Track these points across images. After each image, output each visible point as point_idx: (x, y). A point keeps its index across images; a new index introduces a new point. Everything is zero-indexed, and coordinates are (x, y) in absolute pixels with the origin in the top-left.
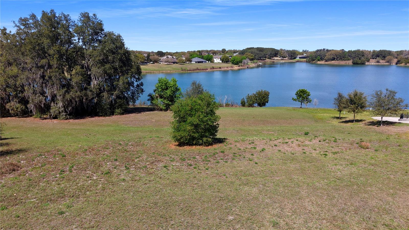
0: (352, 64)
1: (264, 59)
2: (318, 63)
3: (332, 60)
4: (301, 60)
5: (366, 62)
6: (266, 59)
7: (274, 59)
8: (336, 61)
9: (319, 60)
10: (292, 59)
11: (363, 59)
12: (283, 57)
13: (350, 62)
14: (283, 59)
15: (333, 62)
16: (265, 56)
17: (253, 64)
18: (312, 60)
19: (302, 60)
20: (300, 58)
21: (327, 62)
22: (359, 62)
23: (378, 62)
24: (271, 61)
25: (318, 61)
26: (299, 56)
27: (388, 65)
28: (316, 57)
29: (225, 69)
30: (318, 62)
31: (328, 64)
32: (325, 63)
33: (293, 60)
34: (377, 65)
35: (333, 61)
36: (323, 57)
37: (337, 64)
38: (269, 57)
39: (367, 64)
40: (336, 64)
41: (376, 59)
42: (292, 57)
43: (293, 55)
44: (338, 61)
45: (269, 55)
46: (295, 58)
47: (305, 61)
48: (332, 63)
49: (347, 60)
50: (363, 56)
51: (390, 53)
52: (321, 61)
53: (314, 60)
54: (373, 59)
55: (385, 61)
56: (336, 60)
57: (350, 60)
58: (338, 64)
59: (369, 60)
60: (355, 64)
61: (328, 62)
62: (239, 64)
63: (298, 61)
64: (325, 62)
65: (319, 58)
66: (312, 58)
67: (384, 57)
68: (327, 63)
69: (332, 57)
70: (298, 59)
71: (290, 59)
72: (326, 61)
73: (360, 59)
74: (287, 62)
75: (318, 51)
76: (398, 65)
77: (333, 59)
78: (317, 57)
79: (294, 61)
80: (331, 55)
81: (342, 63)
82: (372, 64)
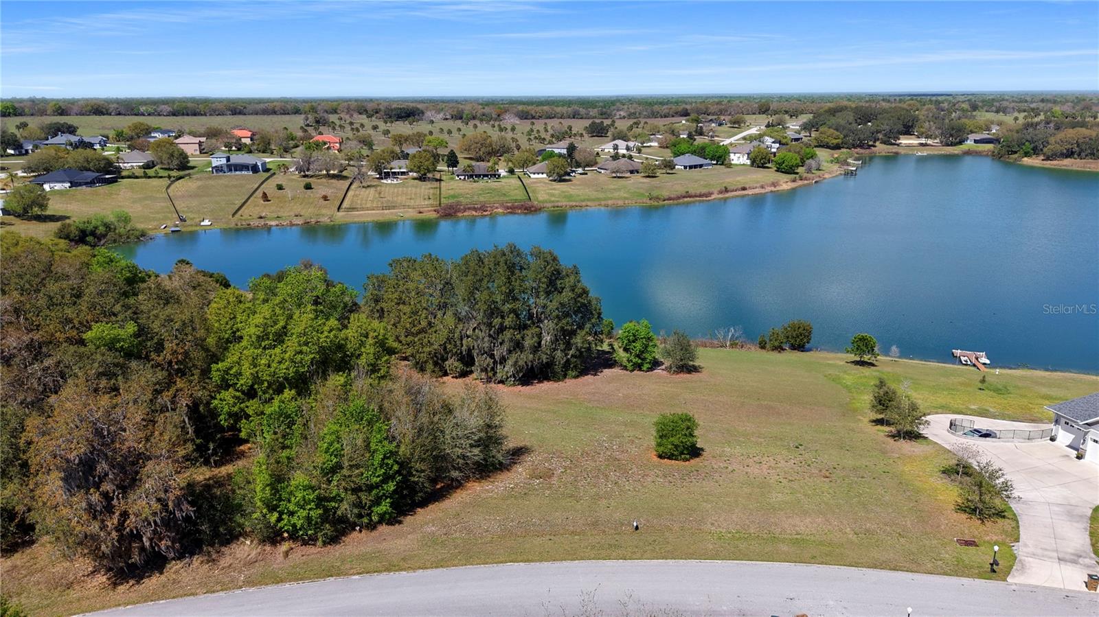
1: (871, 143)
2: (1025, 163)
3: (1066, 157)
4: (977, 149)
6: (877, 144)
7: (898, 144)
8: (1076, 159)
9: (1027, 154)
10: (951, 145)
12: (926, 137)
14: (926, 144)
15: (1067, 163)
17: (835, 168)
18: (1008, 151)
19: (980, 149)
20: (976, 141)
21: (1049, 162)
24: (890, 150)
25: (1026, 156)
26: (973, 137)
30: (1025, 159)
31: (1053, 167)
32: (1043, 164)
33: (955, 148)
35: (1069, 159)
36: (1041, 147)
37: (1079, 169)
38: (885, 139)
40: (1075, 168)
42: (951, 140)
43: (953, 132)
44: (1081, 159)
46: (961, 143)
47: (989, 151)
48: (1064, 165)
52: (1034, 156)
53: (1016, 152)
56: (1076, 156)
58: (1083, 169)
61: (1052, 162)
62: (796, 170)
63: (968, 153)
64: (1045, 162)
65: (1028, 147)
66: (1009, 147)
68: (1048, 164)
69: (1064, 148)
70: (969, 144)
71: (948, 144)
72: (1048, 159)
74: (936, 153)
75: (1028, 127)
77: (1070, 154)
78: (1024, 144)
79: (956, 152)
80: (1062, 142)
81: (1093, 166)
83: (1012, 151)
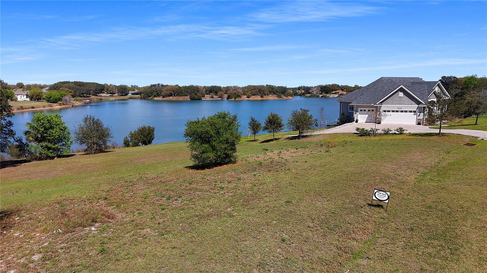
0: (190, 100)
1: (88, 95)
4: (133, 97)
5: (202, 98)
6: (91, 96)
7: (101, 96)
8: (173, 96)
9: (155, 96)
10: (123, 96)
11: (198, 94)
12: (111, 93)
13: (188, 98)
14: (112, 96)
16: (89, 92)
17: (78, 102)
18: (147, 96)
19: (135, 97)
20: (132, 94)
21: (164, 98)
22: (196, 97)
23: (212, 97)
24: (98, 98)
26: (131, 92)
27: (221, 100)
28: (151, 93)
29: (42, 109)
30: (155, 98)
31: (166, 100)
33: (125, 97)
34: (212, 100)
35: (171, 97)
36: (160, 93)
38: (94, 93)
39: (203, 99)
40: (174, 100)
41: (209, 94)
42: (122, 93)
43: (123, 90)
44: (175, 96)
45: (94, 91)
46: (127, 94)
47: (139, 97)
48: (170, 99)
49: (185, 96)
50: (198, 91)
51: (219, 88)
52: (158, 97)
53: (150, 96)
54: (207, 94)
55: (218, 96)
57: (188, 96)
58: (177, 100)
59: (205, 95)
60: (192, 99)
62: (58, 102)
63: (131, 98)
64: (163, 98)
65: (155, 93)
66: (147, 94)
67: (216, 93)
69: (169, 93)
70: (130, 95)
71: (121, 96)
72: (164, 97)
73: (196, 95)
74: (118, 98)
75: (152, 86)
76: (229, 100)
77: (171, 95)
78: (153, 93)
80: (167, 90)
81: (180, 99)
82: (208, 99)
83: (149, 96)
